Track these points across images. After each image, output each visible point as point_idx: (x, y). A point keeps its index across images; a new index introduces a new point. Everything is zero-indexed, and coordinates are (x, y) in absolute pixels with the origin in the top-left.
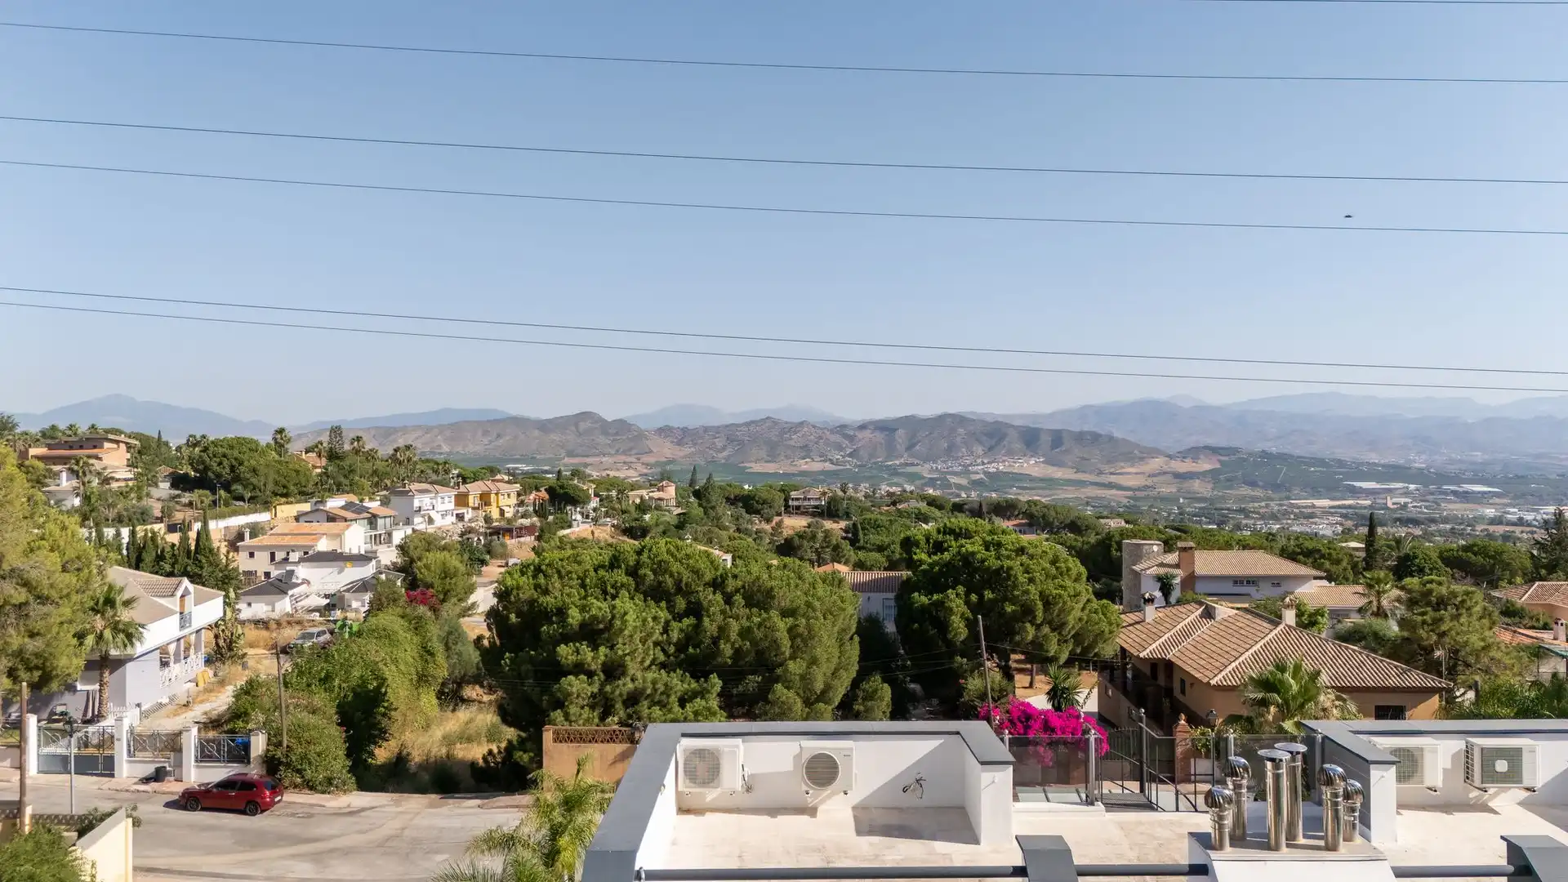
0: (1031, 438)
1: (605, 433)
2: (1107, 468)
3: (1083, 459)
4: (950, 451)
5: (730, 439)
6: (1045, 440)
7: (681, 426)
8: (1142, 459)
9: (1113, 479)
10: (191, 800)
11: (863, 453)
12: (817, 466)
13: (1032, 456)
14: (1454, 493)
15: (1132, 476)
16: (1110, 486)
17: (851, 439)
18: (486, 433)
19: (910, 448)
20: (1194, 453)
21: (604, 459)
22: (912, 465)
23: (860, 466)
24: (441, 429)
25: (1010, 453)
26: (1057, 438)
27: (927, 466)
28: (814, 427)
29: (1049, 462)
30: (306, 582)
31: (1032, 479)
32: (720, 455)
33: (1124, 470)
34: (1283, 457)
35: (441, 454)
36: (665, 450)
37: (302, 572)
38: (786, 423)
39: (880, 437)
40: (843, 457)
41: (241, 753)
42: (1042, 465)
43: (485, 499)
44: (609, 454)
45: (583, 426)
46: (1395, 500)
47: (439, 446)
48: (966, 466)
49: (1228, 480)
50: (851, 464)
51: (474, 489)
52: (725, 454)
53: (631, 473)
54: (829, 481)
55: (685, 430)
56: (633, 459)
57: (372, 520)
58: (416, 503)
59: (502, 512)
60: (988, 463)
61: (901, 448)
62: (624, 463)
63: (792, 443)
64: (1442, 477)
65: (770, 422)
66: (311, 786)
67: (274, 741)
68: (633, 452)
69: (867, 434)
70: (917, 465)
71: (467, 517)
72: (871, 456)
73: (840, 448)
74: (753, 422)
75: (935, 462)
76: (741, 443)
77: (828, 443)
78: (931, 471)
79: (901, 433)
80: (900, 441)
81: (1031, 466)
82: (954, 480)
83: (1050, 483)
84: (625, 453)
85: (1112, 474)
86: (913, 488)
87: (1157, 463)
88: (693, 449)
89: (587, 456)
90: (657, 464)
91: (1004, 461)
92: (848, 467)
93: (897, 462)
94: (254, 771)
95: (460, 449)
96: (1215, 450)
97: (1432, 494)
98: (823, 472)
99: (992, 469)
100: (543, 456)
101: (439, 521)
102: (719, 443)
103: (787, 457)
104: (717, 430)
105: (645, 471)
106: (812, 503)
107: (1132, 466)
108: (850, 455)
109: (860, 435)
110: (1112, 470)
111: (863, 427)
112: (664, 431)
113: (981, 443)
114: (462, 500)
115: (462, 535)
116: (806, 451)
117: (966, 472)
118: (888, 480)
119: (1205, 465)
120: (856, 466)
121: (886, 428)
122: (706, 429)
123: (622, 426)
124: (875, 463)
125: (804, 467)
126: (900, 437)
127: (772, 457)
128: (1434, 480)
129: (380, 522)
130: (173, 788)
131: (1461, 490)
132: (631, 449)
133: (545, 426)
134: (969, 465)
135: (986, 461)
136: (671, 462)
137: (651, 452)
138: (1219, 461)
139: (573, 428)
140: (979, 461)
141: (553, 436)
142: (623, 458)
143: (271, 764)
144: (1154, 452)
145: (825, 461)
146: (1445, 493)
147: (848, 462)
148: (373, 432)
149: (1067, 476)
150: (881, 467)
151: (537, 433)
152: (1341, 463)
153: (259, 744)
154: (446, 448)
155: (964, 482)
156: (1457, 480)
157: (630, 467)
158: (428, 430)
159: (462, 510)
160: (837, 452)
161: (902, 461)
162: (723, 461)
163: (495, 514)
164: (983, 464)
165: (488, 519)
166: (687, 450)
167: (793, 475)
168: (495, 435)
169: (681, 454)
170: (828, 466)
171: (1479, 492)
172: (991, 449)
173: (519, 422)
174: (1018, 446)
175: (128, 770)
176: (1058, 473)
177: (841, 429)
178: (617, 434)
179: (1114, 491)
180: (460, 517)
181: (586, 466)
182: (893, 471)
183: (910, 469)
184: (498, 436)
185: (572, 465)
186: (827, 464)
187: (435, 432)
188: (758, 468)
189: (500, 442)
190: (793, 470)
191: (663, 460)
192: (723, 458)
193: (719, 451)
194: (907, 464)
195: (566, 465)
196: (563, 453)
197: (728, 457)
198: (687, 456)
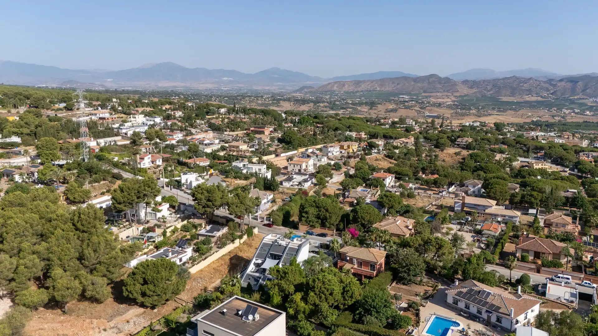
1: (440, 83)
5: (494, 86)
10: (264, 225)
11: (559, 93)
12: (534, 99)
17: (555, 86)
18: (393, 83)
19: (583, 91)
21: (438, 94)
22: (584, 99)
23: (556, 99)
24: (377, 81)
27: (591, 100)
28: (536, 80)
30: (295, 178)
35: (376, 91)
36: (464, 90)
37: (295, 176)
38: (523, 78)
39: (569, 85)
40: (548, 94)
41: (270, 220)
43: (349, 147)
44: (441, 92)
45: (431, 80)
47: (376, 88)
50: (551, 98)
51: (345, 144)
52: (491, 92)
53: (449, 100)
54: (538, 106)
55: (474, 82)
57: (317, 156)
58: (329, 150)
59: (353, 150)
61: (579, 91)
62: (447, 96)
63: (523, 88)
65: (515, 78)
66: (276, 225)
67: (273, 220)
68: (451, 91)
69: (563, 84)
70: (586, 99)
71: (343, 152)
72: (563, 94)
73: (548, 90)
74: (506, 78)
75: (595, 97)
76: (499, 88)
77: (541, 88)
78: (593, 102)
79: (580, 84)
80: (579, 87)
84: (448, 91)
86: (579, 111)
88: (477, 90)
89: (432, 93)
90: (460, 96)
92: (550, 99)
93: (576, 97)
94: (271, 223)
95: (383, 89)
98: (537, 102)
100: (414, 93)
101: (335, 154)
102: (489, 88)
103: (520, 94)
104: (489, 81)
105: (455, 99)
106: (464, 143)
108: (552, 94)
109: (559, 84)
111: (561, 80)
112: (465, 82)
114: (342, 147)
115: (341, 157)
116: (529, 92)
118: (567, 106)
120: (553, 99)
121: (573, 80)
122: (484, 81)
123: (447, 80)
124: (564, 98)
125: (528, 99)
126: (579, 85)
127: (513, 94)
129: (319, 156)
130: (263, 223)
132: (449, 90)
133: (417, 80)
136: (465, 96)
137: (458, 91)
139: (427, 81)
141: (419, 85)
142: (446, 94)
143: (273, 222)
145: (538, 96)
147: (550, 97)
148: (354, 83)
150: (567, 100)
151: (413, 83)
153: (271, 220)
154: (378, 89)
157: (448, 98)
158: (373, 81)
159: (342, 151)
160: (545, 92)
161: (578, 97)
162: (490, 96)
163: (351, 151)
165: (348, 153)
166: (474, 90)
167: (522, 103)
168: (396, 84)
169: (471, 92)
170: (539, 99)
173: (406, 78)
175: (259, 220)
177: (550, 81)
178: (445, 83)
180: (341, 152)
181: (430, 97)
182: (572, 102)
183: (581, 101)
184: (398, 84)
185: (425, 96)
186: (539, 98)
187: (375, 82)
188: (505, 99)
189: (398, 86)
190: (522, 100)
191: (463, 95)
192: (490, 94)
193: (489, 91)
194: (580, 99)
195: (422, 96)
196: (422, 91)
197: (491, 94)
198: (474, 93)
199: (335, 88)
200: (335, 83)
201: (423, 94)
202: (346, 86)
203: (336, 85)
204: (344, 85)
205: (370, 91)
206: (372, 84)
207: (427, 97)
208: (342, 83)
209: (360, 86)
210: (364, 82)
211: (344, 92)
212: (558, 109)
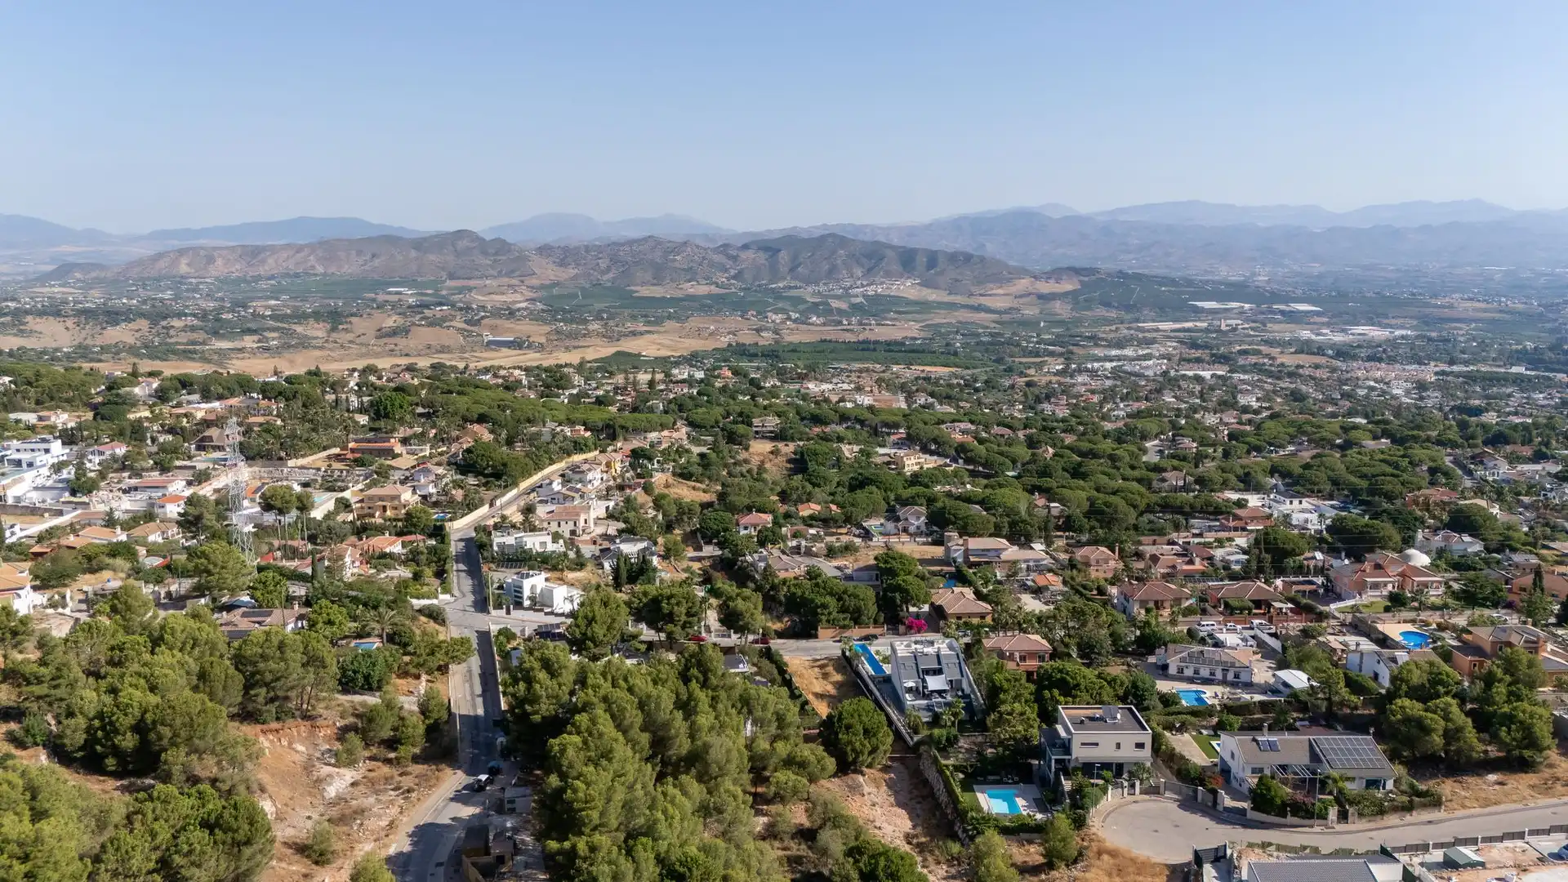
0: (908, 260)
1: (485, 253)
2: (976, 290)
3: (957, 280)
4: (832, 273)
5: (614, 260)
6: (921, 260)
7: (562, 245)
8: (1009, 280)
9: (983, 301)
11: (748, 276)
12: (703, 289)
13: (909, 278)
14: (1282, 312)
15: (999, 298)
16: (978, 308)
17: (735, 258)
18: (359, 253)
19: (792, 270)
20: (1056, 274)
21: (488, 282)
22: (796, 287)
23: (745, 289)
24: (312, 248)
25: (888, 274)
26: (933, 259)
27: (810, 289)
28: (697, 247)
29: (926, 284)
31: (909, 302)
32: (606, 277)
33: (994, 292)
34: (1138, 277)
35: (316, 275)
36: (548, 272)
38: (669, 242)
39: (762, 258)
40: (728, 279)
42: (918, 287)
44: (493, 277)
45: (463, 244)
46: (1229, 322)
47: (313, 267)
48: (846, 289)
49: (1086, 300)
50: (737, 288)
52: (611, 275)
53: (518, 297)
55: (566, 250)
56: (515, 282)
60: (868, 285)
61: (784, 269)
62: (510, 286)
63: (677, 265)
64: (1276, 297)
65: (652, 241)
68: (518, 273)
69: (750, 254)
70: (800, 288)
72: (755, 278)
73: (724, 270)
74: (634, 241)
75: (817, 284)
76: (626, 265)
77: (712, 264)
78: (814, 294)
79: (784, 256)
80: (783, 262)
81: (907, 288)
82: (835, 304)
83: (924, 306)
84: (509, 274)
85: (981, 295)
87: (1024, 284)
88: (576, 271)
89: (470, 279)
90: (542, 287)
91: (882, 283)
92: (735, 290)
93: (781, 285)
95: (333, 270)
96: (1076, 271)
97: (1263, 313)
98: (710, 296)
99: (871, 291)
100: (424, 279)
102: (603, 264)
103: (673, 280)
104: (599, 249)
105: (535, 295)
107: (1001, 287)
108: (734, 277)
109: (743, 255)
110: (982, 292)
111: (745, 247)
112: (544, 250)
113: (863, 266)
116: (691, 274)
117: (846, 295)
118: (773, 304)
119: (1068, 286)
120: (741, 289)
121: (770, 247)
122: (587, 249)
123: (501, 245)
124: (759, 286)
125: (691, 291)
126: (782, 258)
127: (658, 280)
128: (1266, 299)
131: (1287, 309)
132: (513, 271)
133: (423, 244)
134: (851, 287)
135: (865, 283)
136: (554, 285)
137: (534, 273)
138: (1080, 281)
139: (451, 248)
140: (859, 282)
141: (432, 257)
142: (506, 280)
144: (1021, 272)
145: (711, 284)
146: (1273, 312)
147: (734, 285)
148: (239, 252)
149: (940, 299)
150: (766, 291)
151: (413, 253)
152: (1190, 282)
154: (320, 269)
155: (844, 306)
156: (1287, 300)
157: (516, 291)
158: (300, 249)
160: (722, 275)
161: (786, 283)
162: (609, 284)
164: (863, 286)
166: (572, 271)
167: (683, 300)
168: (368, 257)
169: (565, 276)
170: (714, 289)
171: (1302, 312)
172: (869, 270)
173: (391, 240)
174: (896, 267)
176: (932, 296)
177: (725, 248)
178: (496, 254)
179: (983, 315)
181: (470, 289)
182: (777, 295)
183: (793, 293)
184: (374, 256)
185: (456, 288)
186: (713, 287)
187: (306, 251)
188: (645, 291)
189: (377, 262)
190: (679, 294)
191: (548, 282)
192: (608, 281)
193: (603, 273)
194: (790, 288)
195: (449, 289)
196: (444, 275)
197: (614, 280)
198: (572, 279)
199: (183, 268)
200: (182, 252)
201: (449, 283)
202: (219, 262)
203: (184, 261)
204: (210, 260)
205: (297, 275)
206: (298, 255)
207: (460, 290)
208: (202, 253)
209: (263, 261)
210: (273, 249)
211: (217, 279)
212: (759, 313)
